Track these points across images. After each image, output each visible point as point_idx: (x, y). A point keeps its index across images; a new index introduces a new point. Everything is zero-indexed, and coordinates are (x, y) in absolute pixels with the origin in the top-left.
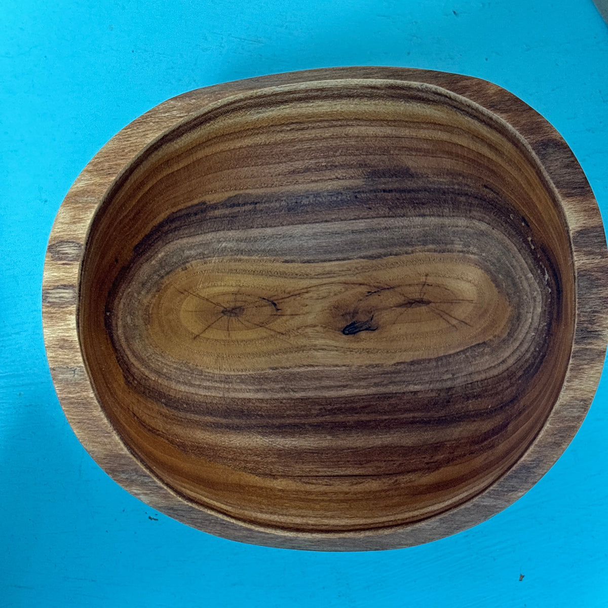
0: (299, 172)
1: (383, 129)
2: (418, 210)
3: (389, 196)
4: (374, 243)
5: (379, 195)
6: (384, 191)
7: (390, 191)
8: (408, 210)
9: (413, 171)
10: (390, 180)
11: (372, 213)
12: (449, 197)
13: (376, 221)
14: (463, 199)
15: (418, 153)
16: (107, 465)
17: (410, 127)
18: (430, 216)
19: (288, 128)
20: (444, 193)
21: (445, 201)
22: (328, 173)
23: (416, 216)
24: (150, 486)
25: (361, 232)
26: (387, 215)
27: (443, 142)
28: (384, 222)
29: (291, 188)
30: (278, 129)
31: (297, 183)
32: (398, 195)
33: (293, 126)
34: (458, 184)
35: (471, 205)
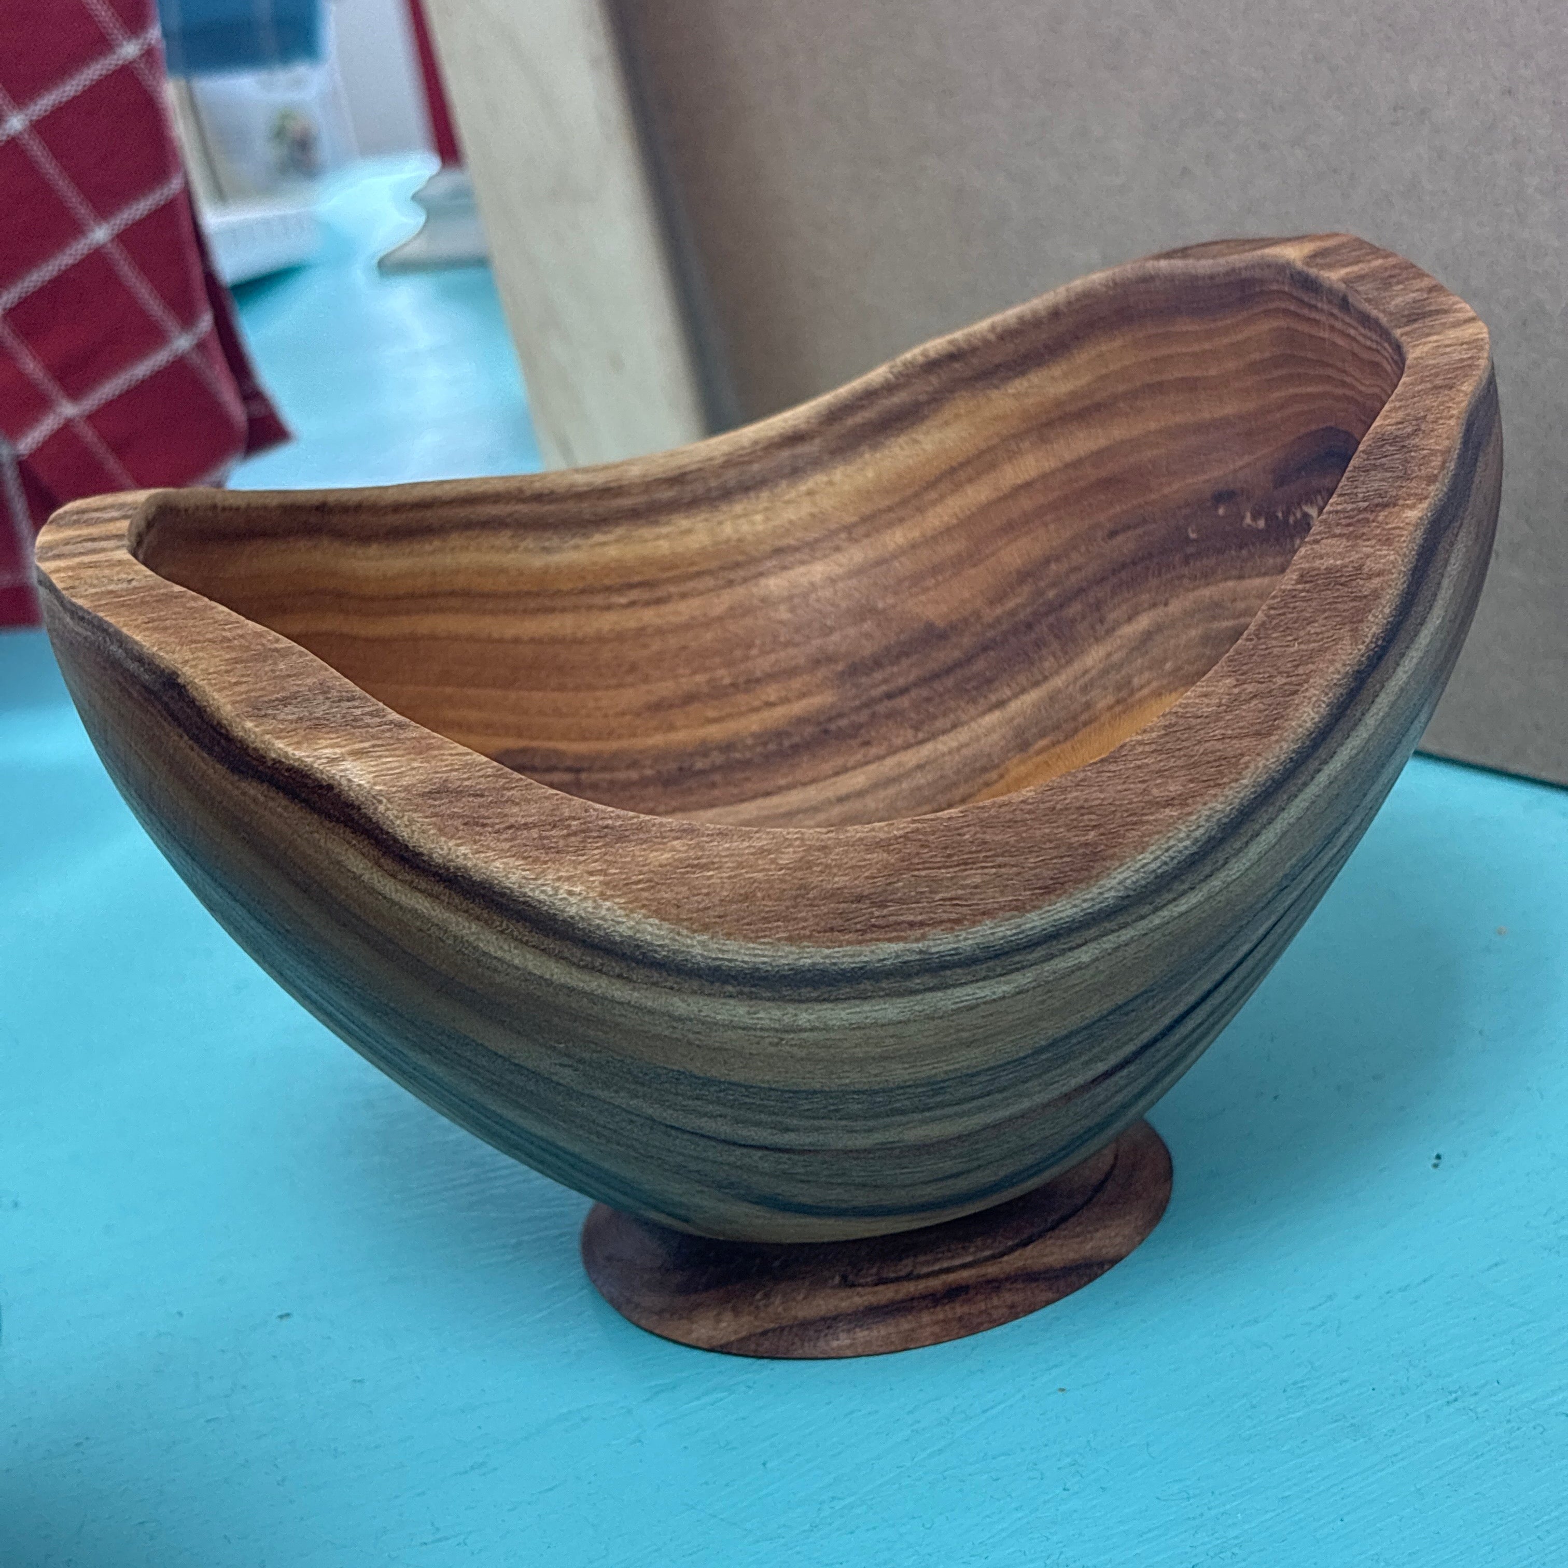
0: (671, 706)
1: (842, 558)
2: (982, 701)
3: (904, 702)
4: (900, 804)
5: (881, 708)
6: (889, 696)
7: (904, 691)
8: (960, 712)
9: (940, 624)
10: (895, 669)
11: (873, 751)
12: (1042, 628)
13: (890, 762)
14: (1075, 608)
15: (940, 578)
16: (237, 689)
17: (901, 520)
18: (1016, 696)
19: (623, 600)
20: (1029, 626)
21: (1039, 644)
22: (742, 700)
23: (984, 713)
24: (368, 726)
25: (860, 794)
26: (912, 741)
27: (984, 510)
28: (910, 758)
29: (657, 740)
30: (598, 600)
31: (671, 728)
32: (925, 692)
33: (634, 595)
34: (1053, 585)
35: (1098, 606)
